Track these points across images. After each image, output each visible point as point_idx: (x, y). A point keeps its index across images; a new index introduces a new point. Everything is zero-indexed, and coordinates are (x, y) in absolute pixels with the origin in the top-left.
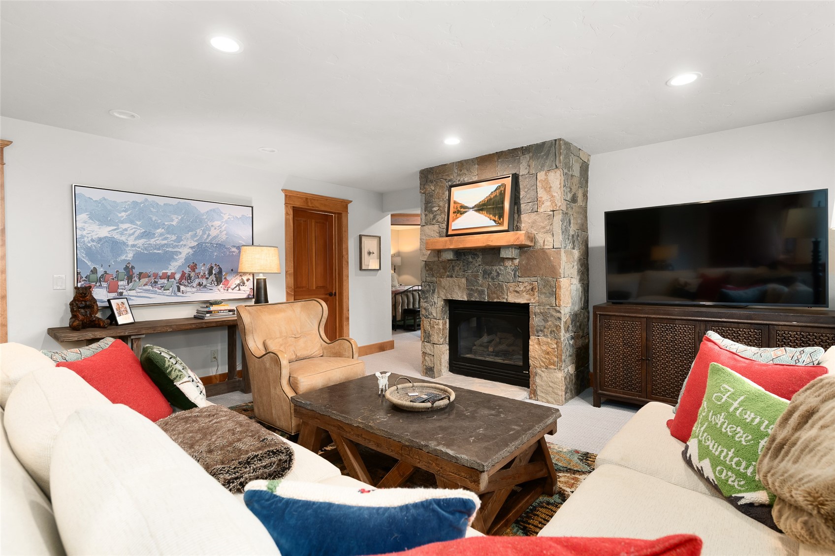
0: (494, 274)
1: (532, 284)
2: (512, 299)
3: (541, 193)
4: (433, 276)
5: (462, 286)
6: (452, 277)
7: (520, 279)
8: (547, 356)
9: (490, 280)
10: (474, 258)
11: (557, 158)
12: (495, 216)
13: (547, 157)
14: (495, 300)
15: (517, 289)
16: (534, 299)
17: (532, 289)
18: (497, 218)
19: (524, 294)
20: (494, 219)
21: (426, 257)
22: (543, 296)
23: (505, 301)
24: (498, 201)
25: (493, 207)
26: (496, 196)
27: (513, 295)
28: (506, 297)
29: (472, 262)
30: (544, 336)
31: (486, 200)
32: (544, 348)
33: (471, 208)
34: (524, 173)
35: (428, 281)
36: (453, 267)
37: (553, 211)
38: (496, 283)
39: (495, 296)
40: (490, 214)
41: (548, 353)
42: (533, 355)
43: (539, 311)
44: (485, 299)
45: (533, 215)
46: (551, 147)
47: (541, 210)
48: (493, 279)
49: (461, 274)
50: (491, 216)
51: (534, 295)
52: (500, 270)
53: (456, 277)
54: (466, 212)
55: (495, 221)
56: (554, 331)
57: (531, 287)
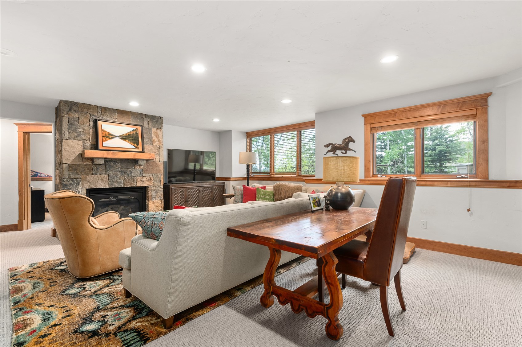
0: (129, 172)
1: (150, 177)
2: (139, 184)
3: (154, 137)
4: (77, 174)
5: (105, 180)
6: (96, 174)
7: (143, 175)
8: (157, 208)
9: (126, 176)
10: (116, 164)
11: (161, 125)
12: (134, 144)
13: (157, 122)
14: (129, 186)
15: (142, 180)
16: (151, 184)
17: (150, 179)
18: (135, 145)
19: (146, 182)
20: (134, 145)
21: (70, 161)
22: (155, 182)
23: (135, 186)
24: (135, 137)
25: (132, 139)
26: (133, 134)
27: (139, 183)
28: (136, 184)
29: (113, 166)
30: (156, 199)
31: (127, 134)
32: (156, 204)
33: (117, 137)
34: (146, 126)
35: (72, 177)
36: (97, 168)
37: (160, 146)
38: (130, 177)
39: (129, 184)
40: (131, 142)
41: (158, 207)
42: (151, 209)
43: (153, 189)
44: (122, 186)
45: (151, 146)
46: (158, 119)
47: (154, 145)
48: (128, 175)
49: (104, 173)
50: (132, 143)
51: (151, 182)
52: (133, 171)
53: (101, 175)
54: (113, 138)
55: (134, 146)
56: (160, 197)
57: (149, 178)
